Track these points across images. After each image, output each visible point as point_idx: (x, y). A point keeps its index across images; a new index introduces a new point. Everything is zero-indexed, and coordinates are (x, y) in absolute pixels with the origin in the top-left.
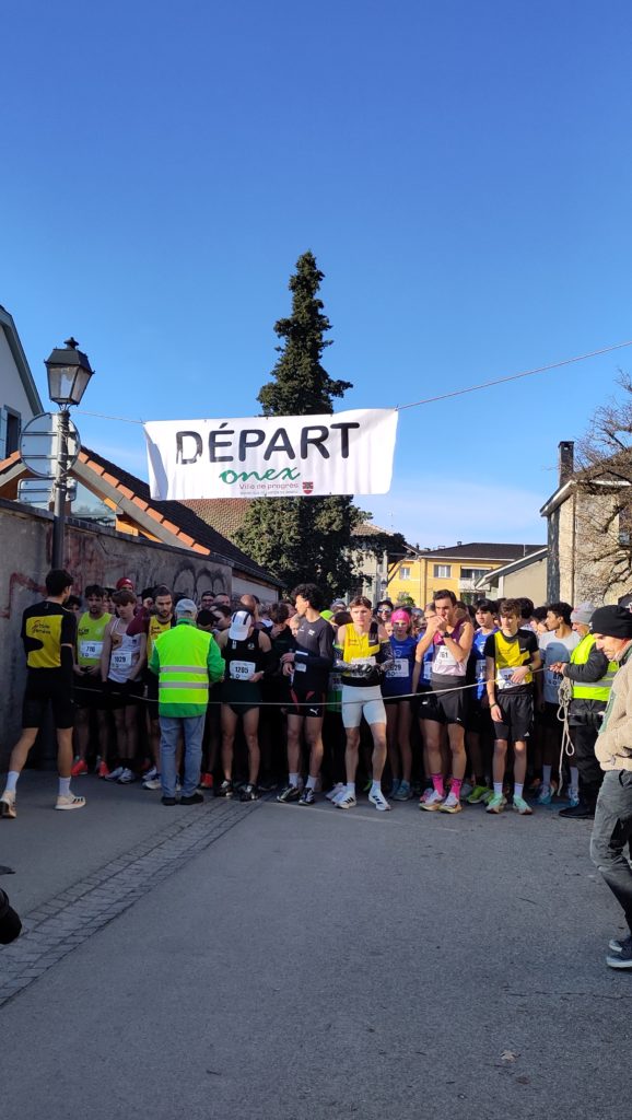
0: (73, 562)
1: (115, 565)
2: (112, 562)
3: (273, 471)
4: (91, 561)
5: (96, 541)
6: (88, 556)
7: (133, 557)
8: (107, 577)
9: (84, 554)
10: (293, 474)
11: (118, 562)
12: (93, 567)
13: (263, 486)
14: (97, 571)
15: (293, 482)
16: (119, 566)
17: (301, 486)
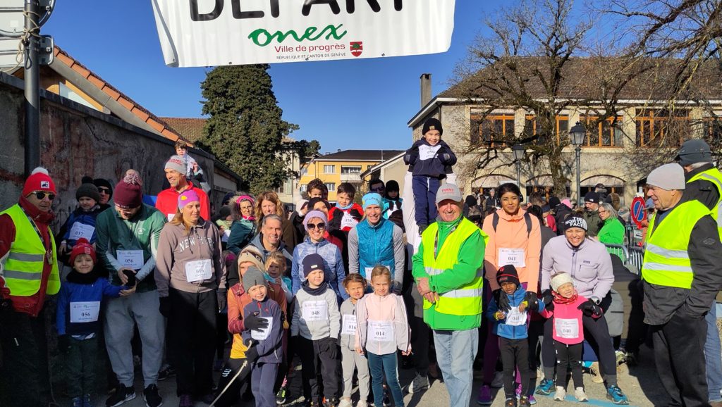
0: (56, 145)
1: (107, 152)
2: (104, 149)
3: (315, 29)
4: (78, 146)
5: (83, 124)
6: (75, 139)
7: (126, 145)
8: (98, 164)
9: (70, 137)
10: (339, 33)
11: (110, 149)
12: (82, 154)
13: (303, 49)
14: (86, 158)
15: (339, 42)
16: (111, 154)
17: (348, 46)
